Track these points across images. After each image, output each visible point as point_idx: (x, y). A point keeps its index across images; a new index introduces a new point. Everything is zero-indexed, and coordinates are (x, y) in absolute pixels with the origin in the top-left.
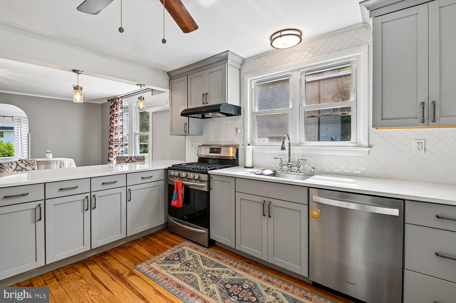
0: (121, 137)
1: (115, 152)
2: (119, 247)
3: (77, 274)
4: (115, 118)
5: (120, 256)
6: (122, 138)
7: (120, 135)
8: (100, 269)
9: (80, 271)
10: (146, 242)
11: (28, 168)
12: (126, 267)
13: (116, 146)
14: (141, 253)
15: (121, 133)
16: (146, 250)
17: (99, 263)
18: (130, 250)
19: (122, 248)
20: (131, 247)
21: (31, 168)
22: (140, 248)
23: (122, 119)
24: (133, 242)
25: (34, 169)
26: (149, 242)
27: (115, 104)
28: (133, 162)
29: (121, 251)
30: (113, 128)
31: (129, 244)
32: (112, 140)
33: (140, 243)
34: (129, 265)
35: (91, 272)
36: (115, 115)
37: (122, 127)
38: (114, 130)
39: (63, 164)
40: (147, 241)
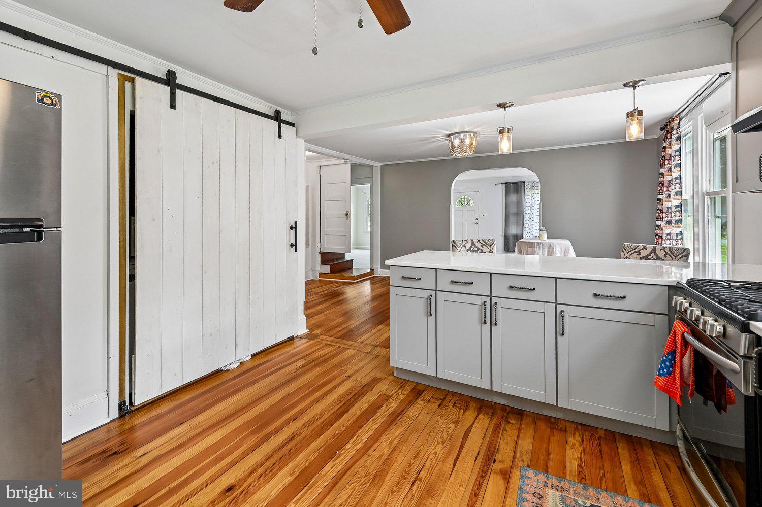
0: (677, 202)
1: (667, 235)
2: (548, 419)
3: (459, 414)
4: (666, 162)
5: (531, 432)
6: (680, 205)
7: (674, 199)
8: (486, 428)
9: (467, 414)
10: (600, 445)
11: (485, 249)
12: (514, 456)
13: (669, 222)
14: (565, 456)
15: (676, 194)
16: (581, 458)
17: (495, 420)
18: (555, 438)
19: (551, 423)
20: (566, 431)
21: (488, 250)
22: (577, 445)
23: (679, 162)
24: (579, 427)
25: (491, 252)
26: (605, 448)
27: (668, 133)
28: (659, 259)
29: (542, 426)
30: (663, 184)
31: (568, 424)
32: (661, 210)
33: (588, 438)
34: (521, 456)
35: (473, 423)
36: (667, 157)
37: (678, 181)
38: (665, 189)
39: (553, 248)
40: (606, 444)
